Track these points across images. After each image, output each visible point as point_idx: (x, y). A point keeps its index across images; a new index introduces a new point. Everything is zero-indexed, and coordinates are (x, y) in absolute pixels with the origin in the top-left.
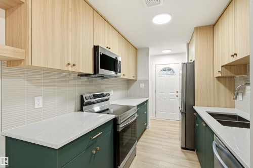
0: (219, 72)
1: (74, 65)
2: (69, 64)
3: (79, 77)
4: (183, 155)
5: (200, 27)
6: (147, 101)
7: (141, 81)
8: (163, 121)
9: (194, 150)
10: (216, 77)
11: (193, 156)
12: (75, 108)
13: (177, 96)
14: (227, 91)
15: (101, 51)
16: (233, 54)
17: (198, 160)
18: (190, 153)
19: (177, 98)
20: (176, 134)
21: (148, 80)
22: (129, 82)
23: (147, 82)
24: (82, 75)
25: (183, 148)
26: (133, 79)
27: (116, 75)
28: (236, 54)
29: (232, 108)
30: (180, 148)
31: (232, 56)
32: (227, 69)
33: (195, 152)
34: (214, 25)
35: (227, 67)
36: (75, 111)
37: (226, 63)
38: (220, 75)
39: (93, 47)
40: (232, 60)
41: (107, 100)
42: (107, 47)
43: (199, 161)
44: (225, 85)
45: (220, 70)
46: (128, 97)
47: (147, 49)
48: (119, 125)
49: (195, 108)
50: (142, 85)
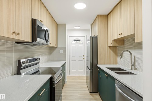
0: (111, 43)
1: (18, 34)
2: (14, 33)
3: (16, 44)
4: (92, 97)
5: (100, 15)
6: (65, 63)
7: (61, 48)
8: (75, 77)
9: (97, 93)
10: (109, 47)
11: (97, 96)
12: (13, 71)
13: (84, 59)
14: (114, 54)
15: (38, 24)
16: (120, 33)
17: (100, 98)
18: (95, 95)
19: (83, 60)
20: (85, 84)
21: (66, 48)
22: (52, 49)
23: (64, 49)
24: (18, 43)
25: (91, 93)
26: (55, 46)
27: (46, 43)
28: (121, 34)
29: (116, 64)
30: (89, 93)
31: (120, 34)
32: (115, 42)
33: (98, 94)
34: (108, 15)
35: (115, 41)
36: (12, 75)
37: (115, 38)
38: (112, 45)
39: (31, 19)
40: (119, 37)
41: (38, 63)
42: (40, 21)
43: (102, 99)
44: (113, 51)
45: (112, 42)
46: (50, 60)
47: (65, 25)
48: (54, 82)
49: (98, 65)
50: (61, 51)
